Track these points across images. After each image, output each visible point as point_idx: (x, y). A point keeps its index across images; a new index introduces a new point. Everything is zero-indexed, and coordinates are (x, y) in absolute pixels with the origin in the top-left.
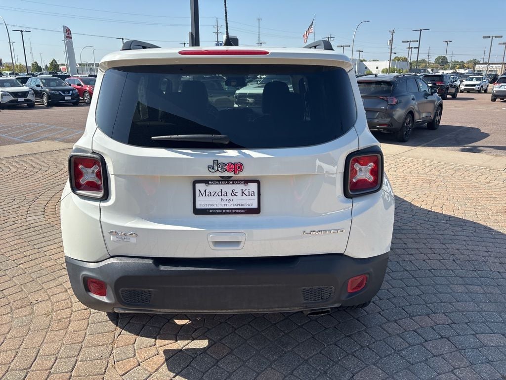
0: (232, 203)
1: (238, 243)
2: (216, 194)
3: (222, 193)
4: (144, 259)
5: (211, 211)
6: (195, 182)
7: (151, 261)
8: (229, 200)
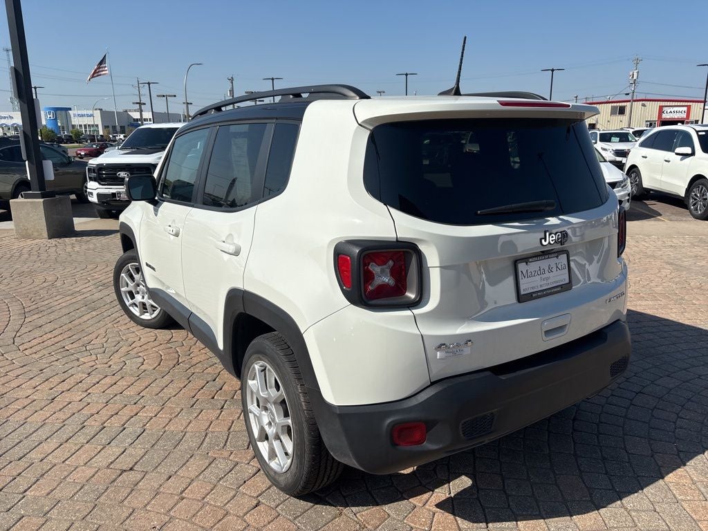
0: (549, 281)
1: (561, 328)
2: (536, 274)
3: (541, 272)
4: (481, 373)
5: (534, 295)
6: (516, 263)
7: (488, 373)
8: (548, 278)
